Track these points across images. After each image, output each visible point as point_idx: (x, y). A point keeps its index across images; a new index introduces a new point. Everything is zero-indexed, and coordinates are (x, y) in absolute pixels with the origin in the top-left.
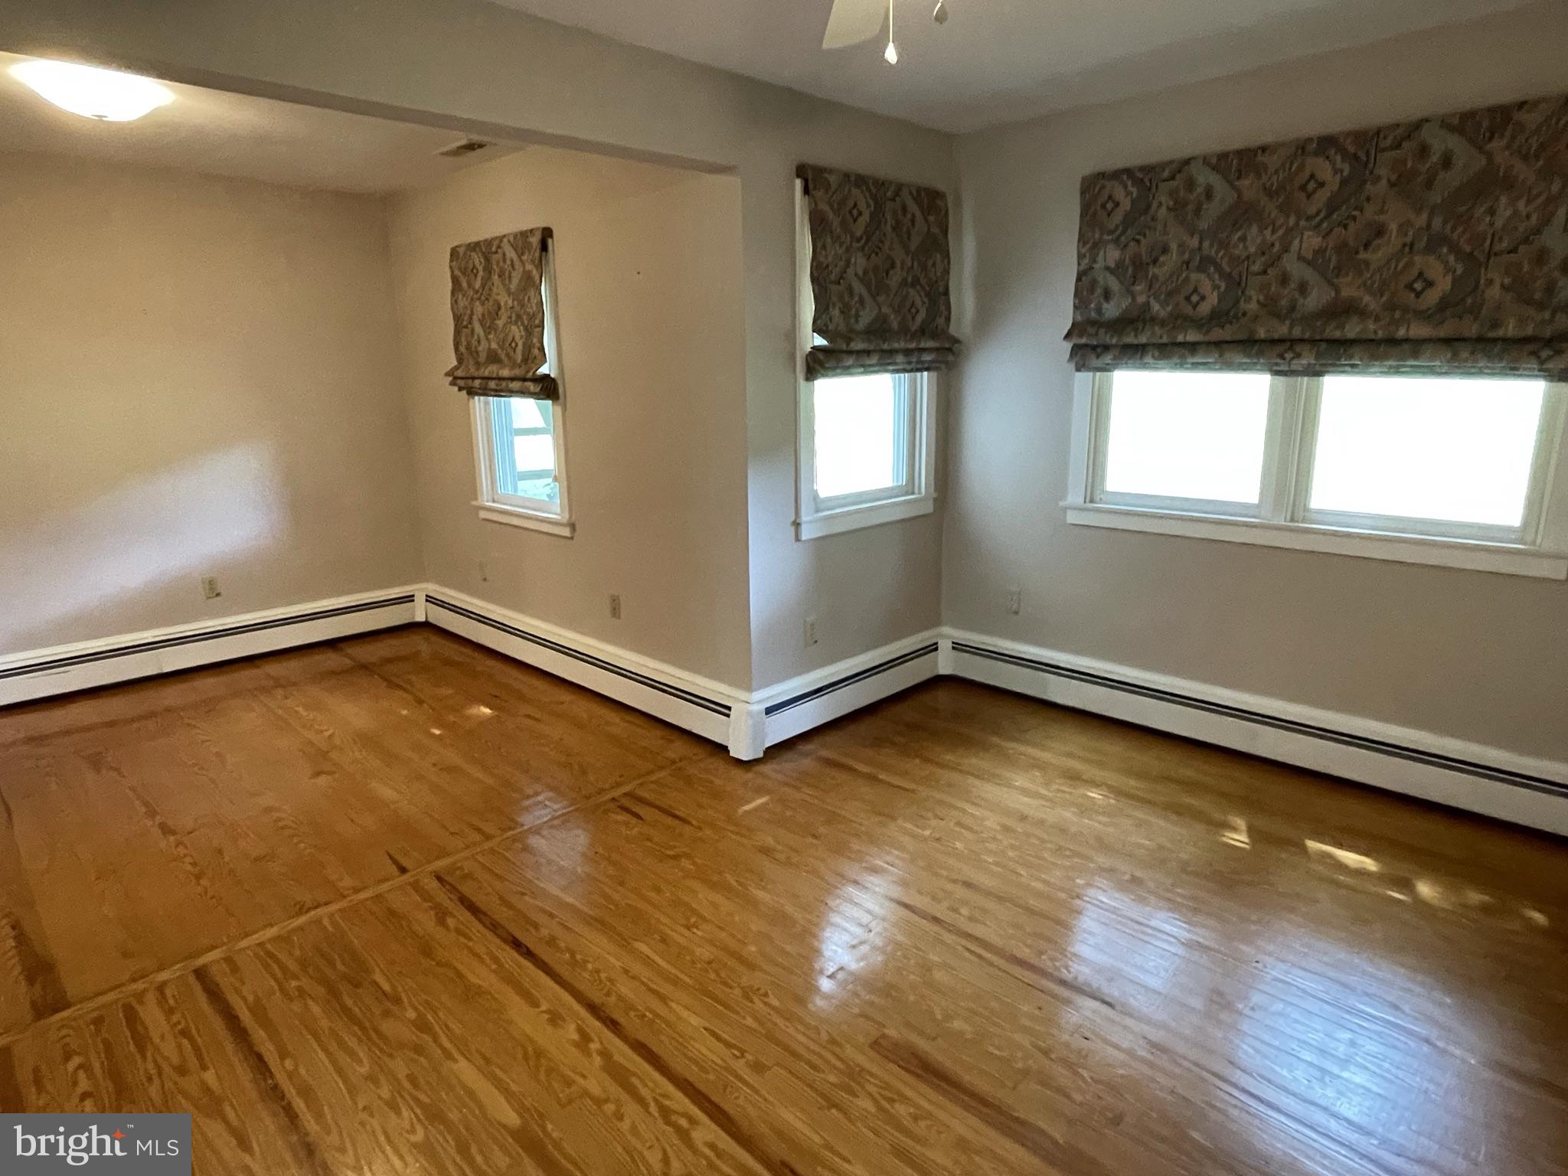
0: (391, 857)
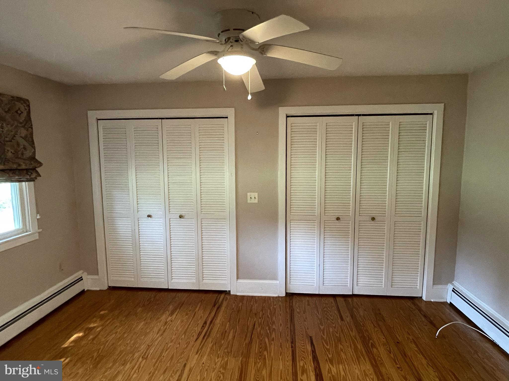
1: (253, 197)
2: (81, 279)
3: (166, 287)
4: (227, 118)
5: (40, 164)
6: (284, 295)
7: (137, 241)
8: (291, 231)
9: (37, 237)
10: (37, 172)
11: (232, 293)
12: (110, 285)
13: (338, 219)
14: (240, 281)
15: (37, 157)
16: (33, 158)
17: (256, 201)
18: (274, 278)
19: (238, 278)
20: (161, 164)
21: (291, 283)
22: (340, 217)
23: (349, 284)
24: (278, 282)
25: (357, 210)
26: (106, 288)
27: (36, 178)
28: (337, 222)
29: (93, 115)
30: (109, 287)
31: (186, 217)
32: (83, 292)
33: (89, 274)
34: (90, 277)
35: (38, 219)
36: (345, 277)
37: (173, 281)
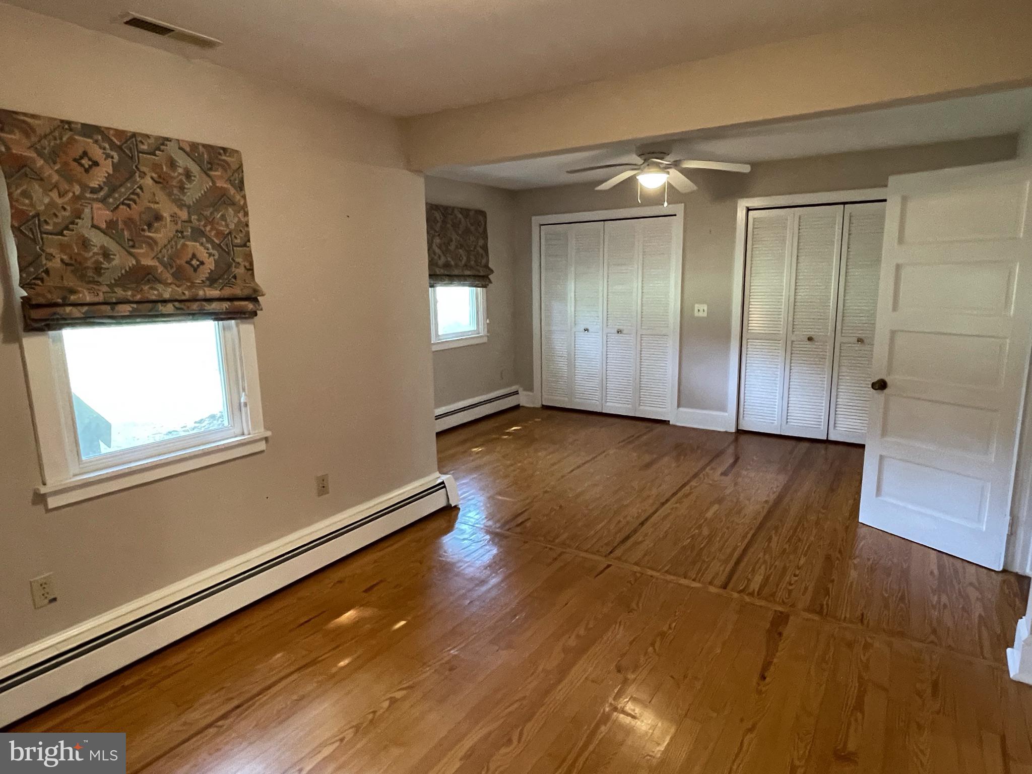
0: (597, 576)
1: (701, 310)
2: (516, 393)
3: (598, 410)
4: (675, 215)
5: (492, 271)
6: (733, 430)
7: (573, 354)
8: (748, 353)
9: (485, 340)
10: (489, 279)
11: (671, 423)
12: (544, 404)
13: (810, 339)
14: (681, 409)
15: (490, 266)
16: (486, 266)
17: (705, 314)
18: (723, 408)
19: (679, 406)
20: (601, 271)
21: (746, 418)
22: (813, 337)
23: (823, 427)
24: (727, 414)
25: (839, 327)
26: (538, 405)
27: (488, 285)
28: (808, 342)
29: (536, 220)
30: (543, 406)
31: (624, 332)
32: (517, 407)
33: (525, 390)
34: (525, 393)
35: (488, 324)
36: (818, 417)
37: (608, 404)
